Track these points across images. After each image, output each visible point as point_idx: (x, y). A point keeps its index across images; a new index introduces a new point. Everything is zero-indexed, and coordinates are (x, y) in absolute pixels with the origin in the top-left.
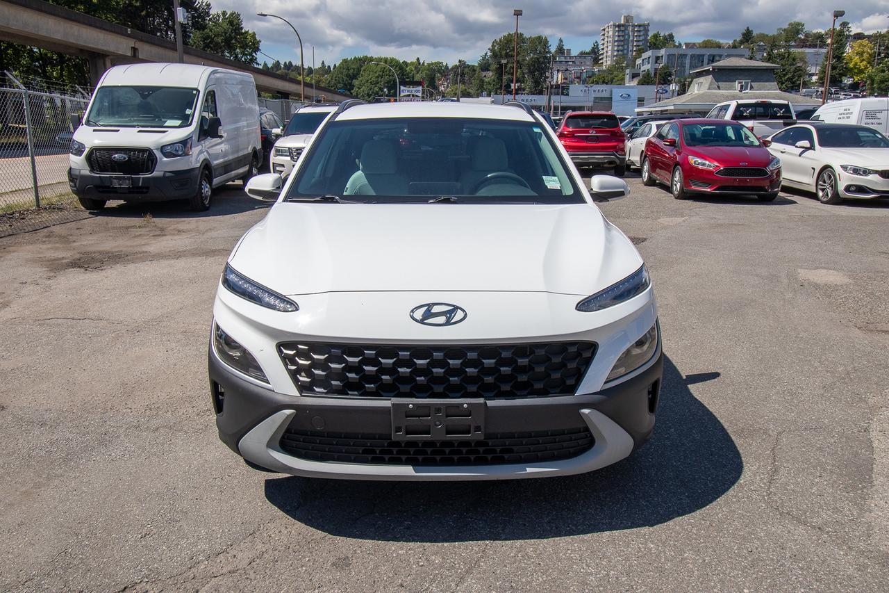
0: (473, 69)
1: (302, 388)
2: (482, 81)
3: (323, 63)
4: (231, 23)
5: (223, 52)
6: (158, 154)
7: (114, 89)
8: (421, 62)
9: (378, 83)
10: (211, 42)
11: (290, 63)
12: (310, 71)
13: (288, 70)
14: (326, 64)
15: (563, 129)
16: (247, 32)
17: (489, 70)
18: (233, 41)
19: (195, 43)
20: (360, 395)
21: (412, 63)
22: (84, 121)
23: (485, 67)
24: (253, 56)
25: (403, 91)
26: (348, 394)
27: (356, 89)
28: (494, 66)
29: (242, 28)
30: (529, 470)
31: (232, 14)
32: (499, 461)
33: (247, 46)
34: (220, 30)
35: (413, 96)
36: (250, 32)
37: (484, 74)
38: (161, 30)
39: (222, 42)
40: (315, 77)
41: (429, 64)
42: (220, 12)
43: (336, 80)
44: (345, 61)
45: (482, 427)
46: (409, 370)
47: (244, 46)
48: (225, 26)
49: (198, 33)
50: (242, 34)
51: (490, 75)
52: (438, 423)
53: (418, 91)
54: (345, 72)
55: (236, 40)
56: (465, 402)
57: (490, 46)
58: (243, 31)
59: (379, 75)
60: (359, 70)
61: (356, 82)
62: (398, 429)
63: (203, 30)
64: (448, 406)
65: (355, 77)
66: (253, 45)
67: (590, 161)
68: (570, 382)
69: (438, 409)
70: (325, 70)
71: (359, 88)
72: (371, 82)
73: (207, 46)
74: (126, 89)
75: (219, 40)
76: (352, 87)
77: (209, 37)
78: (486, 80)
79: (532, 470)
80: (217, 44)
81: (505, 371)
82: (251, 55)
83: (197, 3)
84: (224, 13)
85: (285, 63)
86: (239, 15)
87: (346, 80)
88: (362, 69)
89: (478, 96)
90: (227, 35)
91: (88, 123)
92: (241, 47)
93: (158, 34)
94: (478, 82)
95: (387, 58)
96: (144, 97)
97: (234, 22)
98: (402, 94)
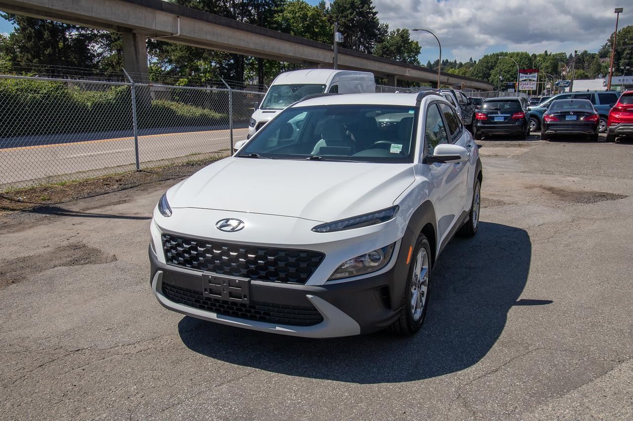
0: (593, 56)
1: (169, 260)
2: (600, 66)
3: (471, 59)
4: (402, 36)
5: (395, 57)
6: (294, 126)
7: (280, 87)
8: (549, 53)
9: (510, 71)
10: (387, 50)
11: (447, 60)
12: (461, 65)
13: (445, 65)
14: (473, 60)
15: (618, 105)
16: (412, 42)
17: (607, 57)
18: (402, 48)
19: (377, 51)
20: (191, 267)
21: (540, 55)
22: (260, 107)
23: (604, 54)
24: (415, 58)
25: (522, 77)
26: (186, 266)
27: (492, 76)
28: (612, 54)
29: (409, 39)
30: (278, 328)
31: (403, 30)
32: (263, 319)
33: (412, 51)
34: (394, 41)
35: (530, 80)
36: (415, 41)
37: (602, 60)
38: (355, 45)
39: (395, 50)
40: (463, 70)
41: (554, 55)
42: (395, 30)
43: (478, 71)
44: (486, 57)
45: (248, 296)
46: (211, 256)
47: (410, 51)
48: (398, 38)
49: (379, 45)
50: (409, 43)
51: (608, 60)
52: (225, 289)
53: (534, 77)
54: (485, 65)
55: (404, 47)
56: (238, 279)
57: (609, 38)
58: (410, 41)
59: (511, 65)
60: (496, 63)
61: (493, 72)
62: (206, 290)
63: (382, 43)
64: (229, 280)
65: (492, 68)
66: (415, 50)
67: (625, 131)
68: (303, 276)
69: (224, 280)
70: (472, 64)
71: (495, 76)
72: (504, 72)
73: (384, 53)
74: (286, 86)
75: (393, 48)
76: (489, 75)
77: (386, 47)
78: (604, 64)
79: (279, 328)
80: (392, 51)
81: (261, 263)
82: (414, 57)
83: (380, 25)
84: (398, 30)
85: (443, 60)
86: (408, 31)
87: (485, 71)
88: (498, 62)
89: (594, 78)
90: (399, 45)
91: (262, 108)
92: (407, 52)
93: (354, 47)
94: (596, 66)
95: (519, 53)
96: (294, 91)
97: (404, 36)
98: (521, 79)
